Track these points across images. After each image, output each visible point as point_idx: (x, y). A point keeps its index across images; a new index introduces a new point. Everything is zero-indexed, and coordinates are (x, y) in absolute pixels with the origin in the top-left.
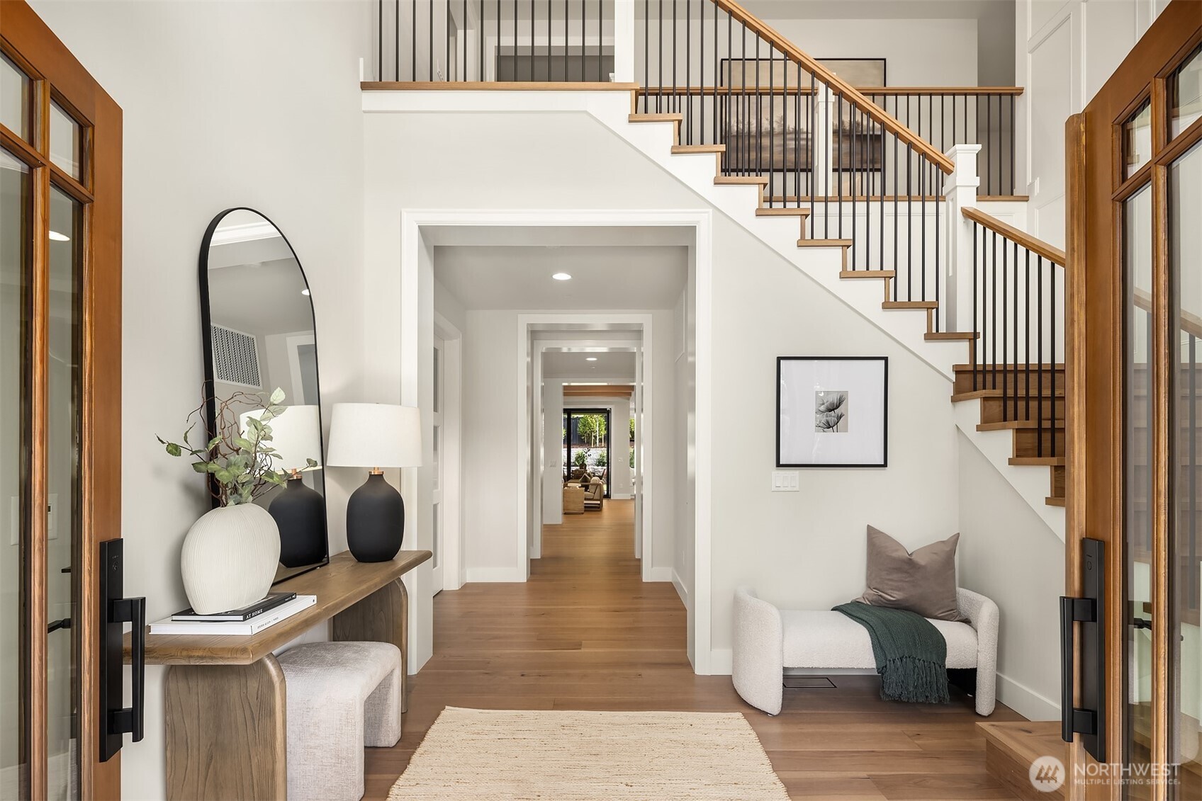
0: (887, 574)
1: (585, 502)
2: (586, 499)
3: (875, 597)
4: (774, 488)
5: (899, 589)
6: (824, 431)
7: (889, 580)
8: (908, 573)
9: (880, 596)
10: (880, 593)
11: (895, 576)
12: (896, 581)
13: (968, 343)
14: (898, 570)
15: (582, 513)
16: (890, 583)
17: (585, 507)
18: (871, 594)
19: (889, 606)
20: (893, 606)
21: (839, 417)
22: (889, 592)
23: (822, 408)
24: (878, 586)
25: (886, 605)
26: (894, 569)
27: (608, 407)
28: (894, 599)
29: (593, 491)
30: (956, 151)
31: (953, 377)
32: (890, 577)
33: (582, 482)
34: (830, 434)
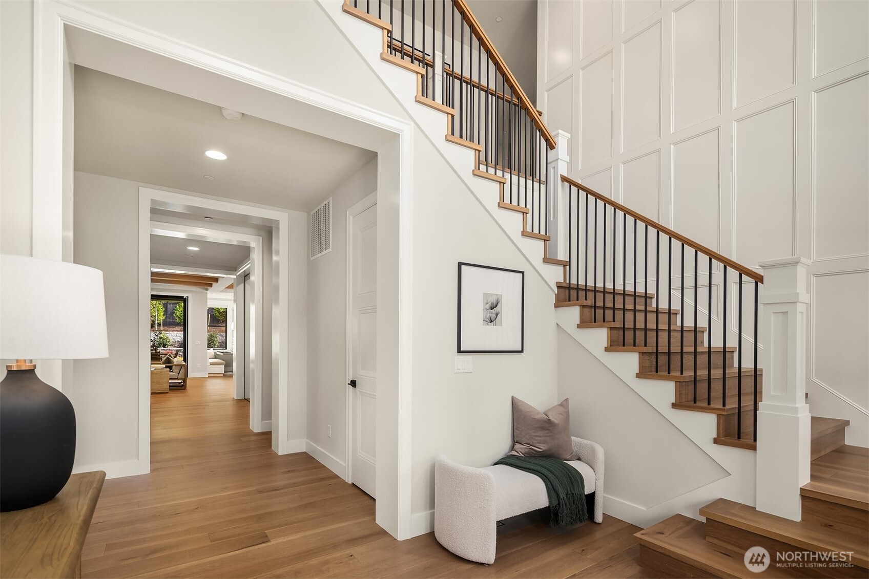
0: (534, 432)
1: (170, 381)
2: (171, 379)
3: (527, 450)
4: (456, 371)
5: (544, 442)
6: (488, 325)
7: (536, 436)
8: (549, 430)
9: (531, 449)
10: (531, 447)
11: (540, 433)
12: (541, 436)
13: (563, 268)
14: (542, 428)
15: (167, 393)
16: (539, 438)
17: (170, 386)
18: (523, 448)
19: (538, 455)
20: (541, 455)
21: (497, 315)
22: (537, 445)
23: (488, 306)
24: (528, 442)
25: (536, 455)
26: (538, 428)
27: (185, 295)
28: (541, 450)
29: (178, 371)
30: (558, 134)
31: (556, 290)
32: (537, 434)
33: (164, 363)
34: (491, 327)
